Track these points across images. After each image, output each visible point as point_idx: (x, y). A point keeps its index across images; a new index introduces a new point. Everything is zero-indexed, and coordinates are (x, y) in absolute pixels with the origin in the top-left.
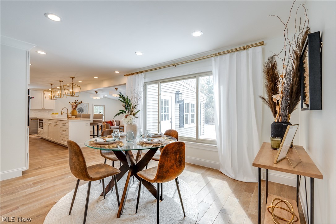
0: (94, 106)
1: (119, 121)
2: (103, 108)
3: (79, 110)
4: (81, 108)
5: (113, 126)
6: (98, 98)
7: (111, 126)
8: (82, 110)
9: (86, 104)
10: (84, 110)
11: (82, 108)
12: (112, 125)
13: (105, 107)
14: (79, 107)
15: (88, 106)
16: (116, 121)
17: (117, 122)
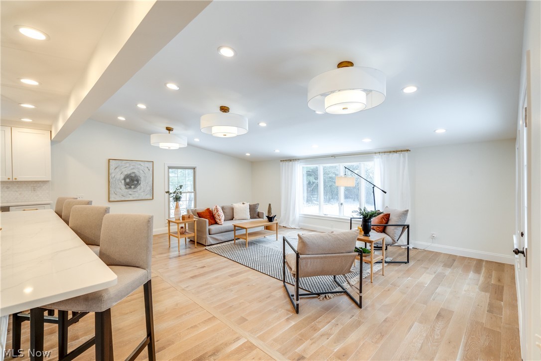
0: (169, 168)
1: (233, 209)
2: (192, 174)
3: (128, 180)
4: (133, 175)
5: (216, 223)
6: (174, 146)
7: (211, 224)
8: (138, 181)
9: (147, 164)
10: (142, 179)
11: (137, 174)
12: (213, 220)
13: (197, 170)
14: (129, 173)
15: (151, 169)
16: (223, 208)
17: (227, 211)
